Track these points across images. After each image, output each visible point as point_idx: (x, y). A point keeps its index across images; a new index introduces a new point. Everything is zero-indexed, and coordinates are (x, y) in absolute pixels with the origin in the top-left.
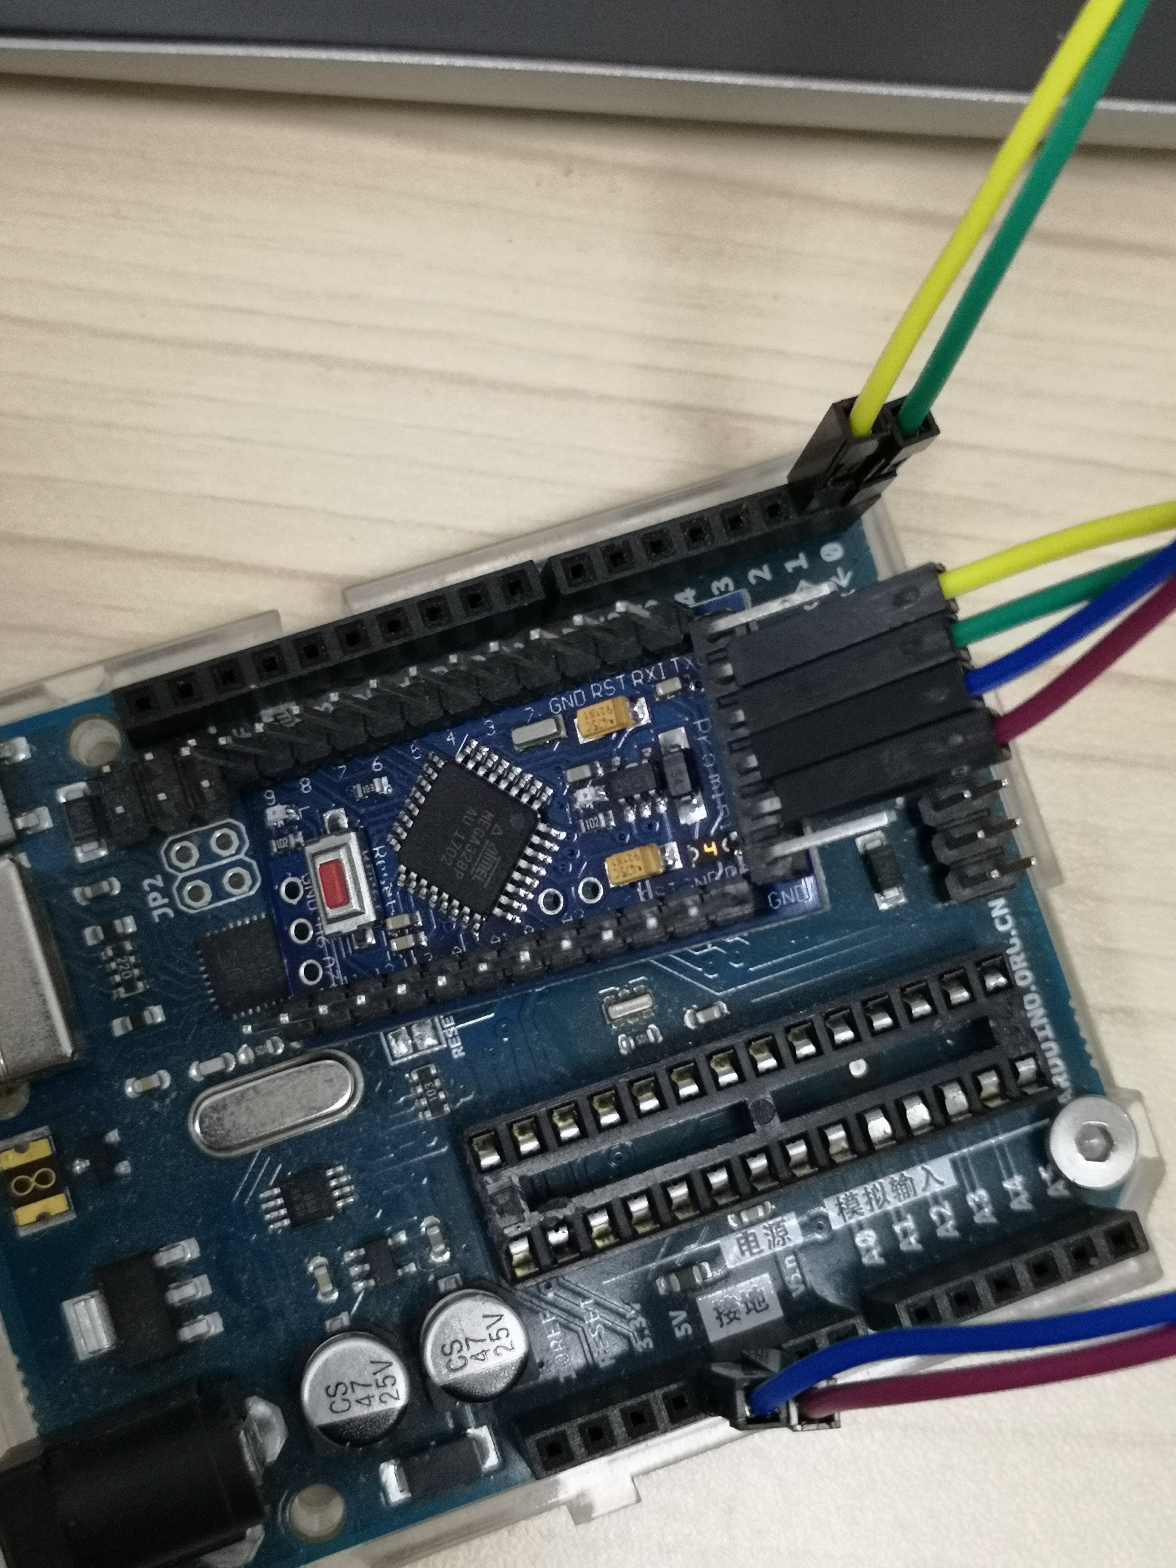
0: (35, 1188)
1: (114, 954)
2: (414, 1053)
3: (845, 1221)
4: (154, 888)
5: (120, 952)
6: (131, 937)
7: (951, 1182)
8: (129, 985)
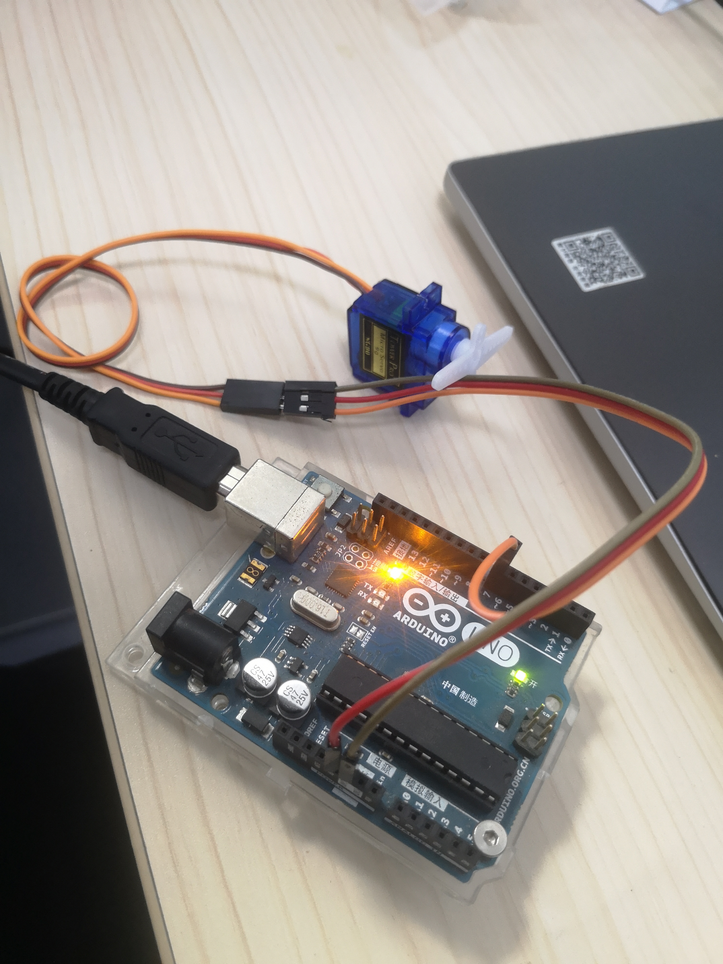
0: (252, 573)
1: (320, 550)
2: (354, 635)
3: (406, 786)
4: (342, 548)
5: (322, 551)
6: (327, 552)
7: (443, 809)
8: (316, 558)
